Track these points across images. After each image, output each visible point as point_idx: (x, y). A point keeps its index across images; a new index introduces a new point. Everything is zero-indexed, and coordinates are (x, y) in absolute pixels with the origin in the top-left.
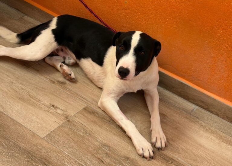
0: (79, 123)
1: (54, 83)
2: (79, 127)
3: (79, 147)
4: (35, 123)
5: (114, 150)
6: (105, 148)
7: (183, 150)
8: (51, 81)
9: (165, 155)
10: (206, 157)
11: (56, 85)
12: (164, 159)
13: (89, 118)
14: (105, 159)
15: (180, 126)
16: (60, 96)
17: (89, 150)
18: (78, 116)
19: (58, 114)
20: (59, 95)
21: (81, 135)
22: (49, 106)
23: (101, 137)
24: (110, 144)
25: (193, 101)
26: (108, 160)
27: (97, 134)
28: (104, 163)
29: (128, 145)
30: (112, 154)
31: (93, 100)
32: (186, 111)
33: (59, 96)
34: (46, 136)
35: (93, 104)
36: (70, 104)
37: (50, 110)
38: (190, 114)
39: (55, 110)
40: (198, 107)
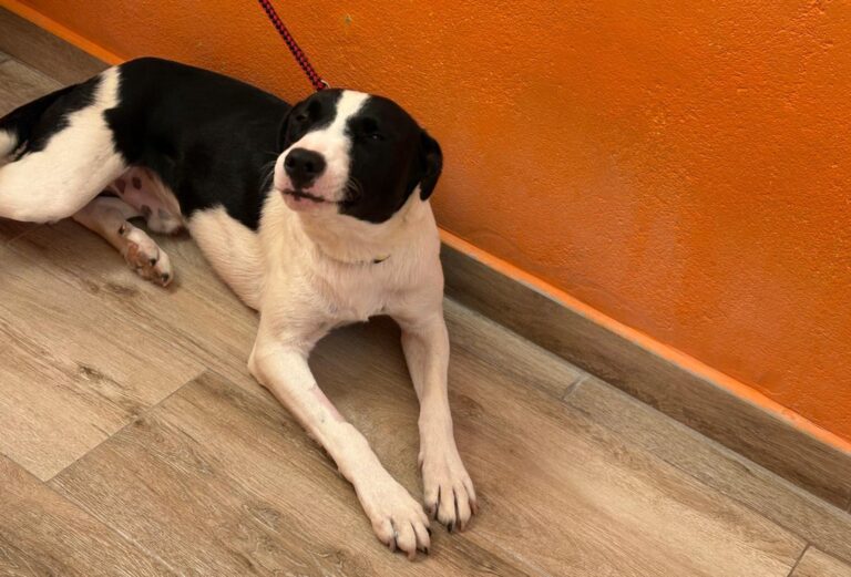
0: (175, 430)
1: (96, 289)
2: (173, 443)
3: (172, 516)
4: (22, 429)
5: (292, 524)
6: (262, 520)
7: (533, 526)
8: (88, 283)
9: (468, 542)
10: (612, 551)
11: (102, 297)
12: (466, 556)
13: (212, 414)
14: (259, 555)
15: (523, 440)
16: (116, 336)
17: (204, 525)
18: (174, 406)
19: (102, 399)
20: (111, 333)
21: (179, 474)
22: (76, 372)
23: (249, 481)
24: (281, 505)
25: (572, 356)
26: (271, 561)
27: (236, 468)
28: (255, 572)
29: (341, 509)
30: (283, 539)
31: (230, 350)
32: (546, 391)
33: (110, 337)
34: (59, 476)
35: (226, 363)
36: (147, 364)
37: (76, 384)
38: (562, 400)
39: (93, 386)
40: (590, 375)
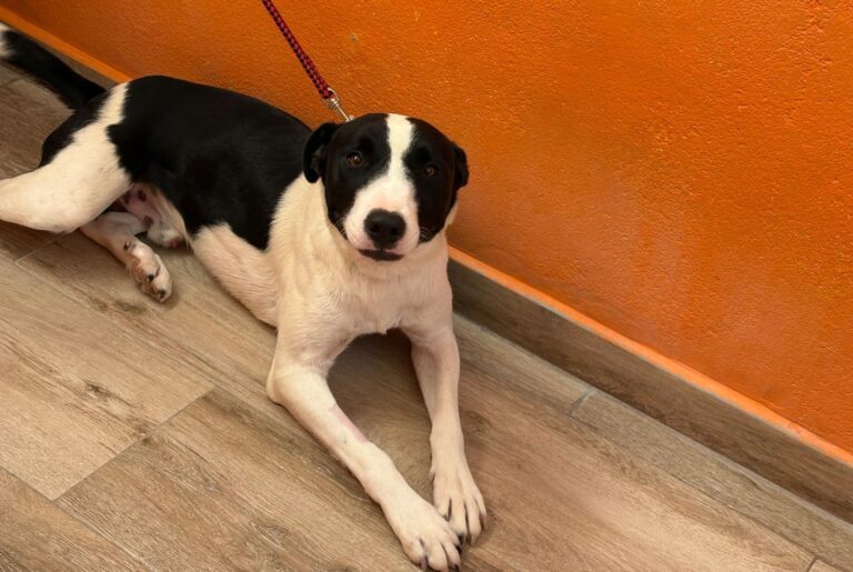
0: (183, 448)
1: (103, 307)
2: (181, 461)
3: (179, 534)
4: (29, 448)
5: (299, 541)
6: (270, 537)
7: (540, 541)
8: (96, 301)
9: (476, 558)
10: (619, 565)
11: (110, 315)
13: (220, 431)
15: (531, 455)
16: (123, 353)
17: (212, 543)
18: (183, 424)
19: (111, 418)
20: (119, 351)
21: (187, 492)
22: (83, 390)
23: (257, 498)
24: (289, 522)
25: (579, 371)
27: (244, 486)
30: (290, 557)
31: (238, 367)
32: (554, 406)
33: (117, 354)
34: (67, 494)
35: (234, 381)
36: (154, 381)
37: (84, 402)
38: (569, 415)
39: (101, 404)
40: (597, 390)
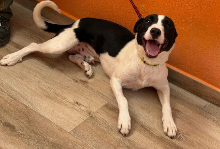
0: (101, 118)
1: (77, 82)
2: (101, 122)
3: (102, 141)
4: (61, 119)
5: (133, 143)
6: (126, 142)
7: (198, 144)
8: (75, 80)
11: (79, 83)
13: (110, 114)
15: (193, 121)
17: (111, 143)
18: (100, 112)
19: (82, 110)
20: (82, 93)
21: (103, 130)
22: (74, 103)
24: (130, 138)
25: (205, 98)
29: (146, 139)
30: (132, 147)
32: (199, 107)
34: (72, 131)
36: (92, 101)
37: (75, 107)
38: (203, 110)
39: (79, 107)
40: (210, 103)
